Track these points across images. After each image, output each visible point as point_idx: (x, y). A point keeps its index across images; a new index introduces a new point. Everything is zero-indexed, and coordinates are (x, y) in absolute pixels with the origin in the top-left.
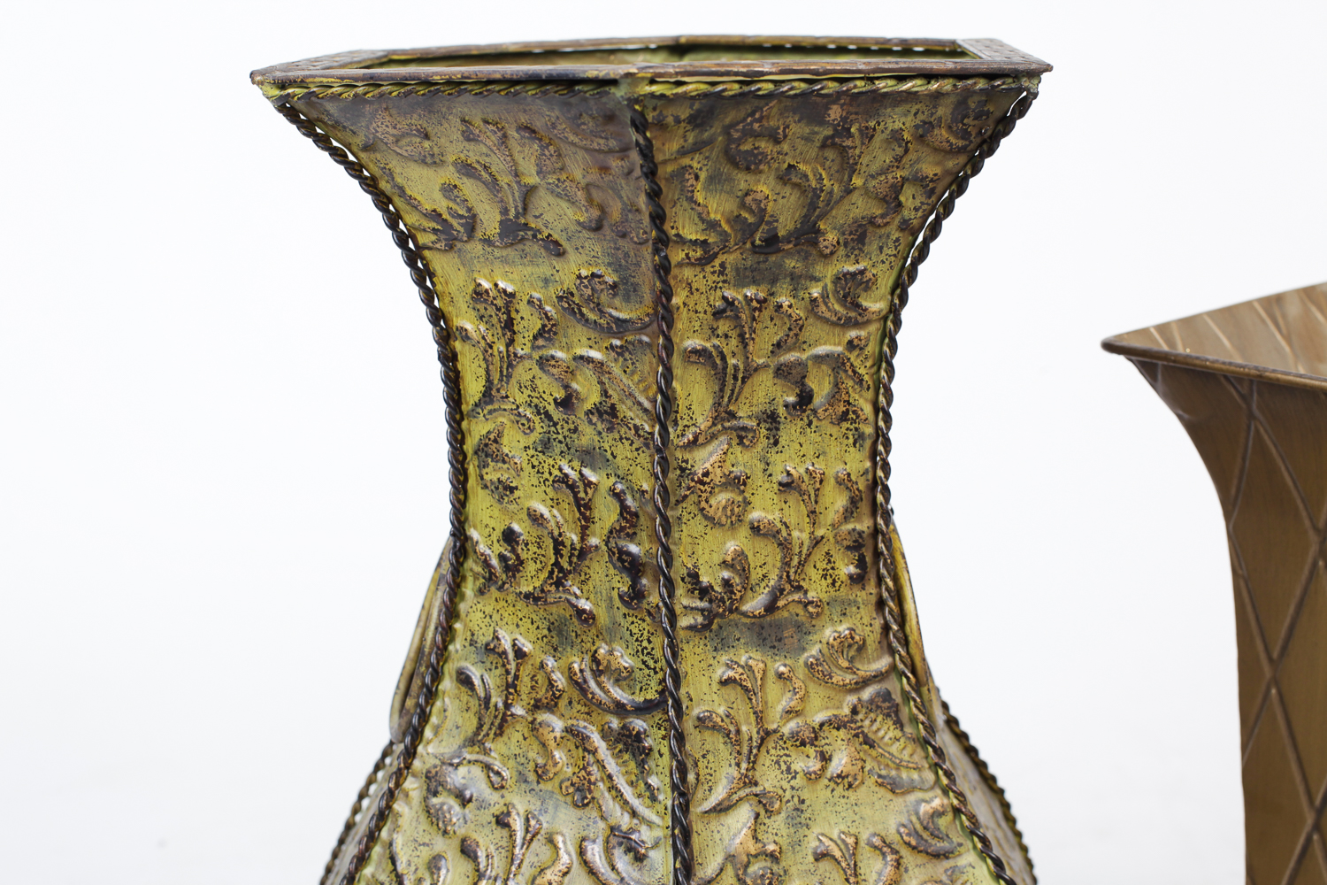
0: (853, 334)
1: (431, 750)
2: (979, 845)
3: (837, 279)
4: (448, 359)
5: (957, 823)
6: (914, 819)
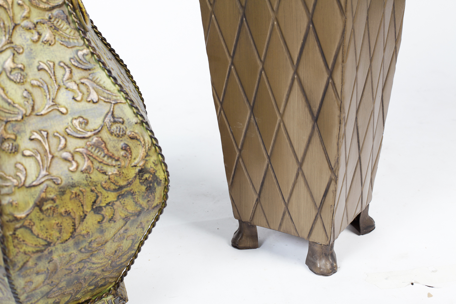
2: (102, 65)
5: (93, 58)
6: (76, 56)
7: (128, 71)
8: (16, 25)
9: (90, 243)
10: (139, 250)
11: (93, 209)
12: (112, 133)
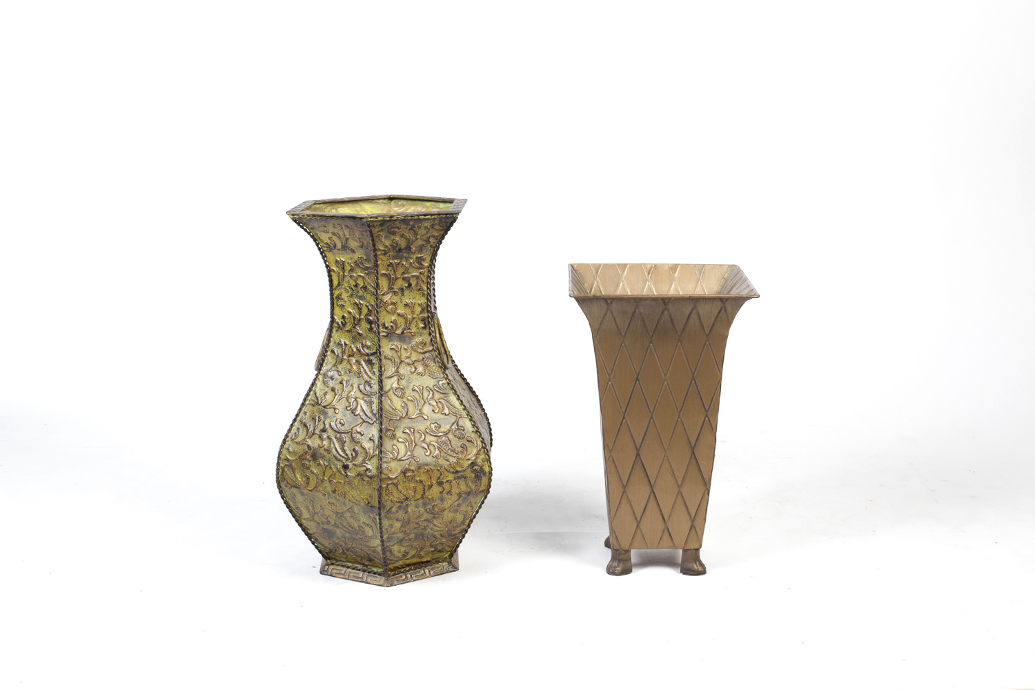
0: (421, 270)
1: (324, 369)
2: (454, 391)
3: (416, 258)
4: (330, 276)
6: (438, 384)
7: (479, 401)
8: (402, 361)
9: (433, 506)
10: (469, 526)
11: (437, 482)
12: (455, 436)
